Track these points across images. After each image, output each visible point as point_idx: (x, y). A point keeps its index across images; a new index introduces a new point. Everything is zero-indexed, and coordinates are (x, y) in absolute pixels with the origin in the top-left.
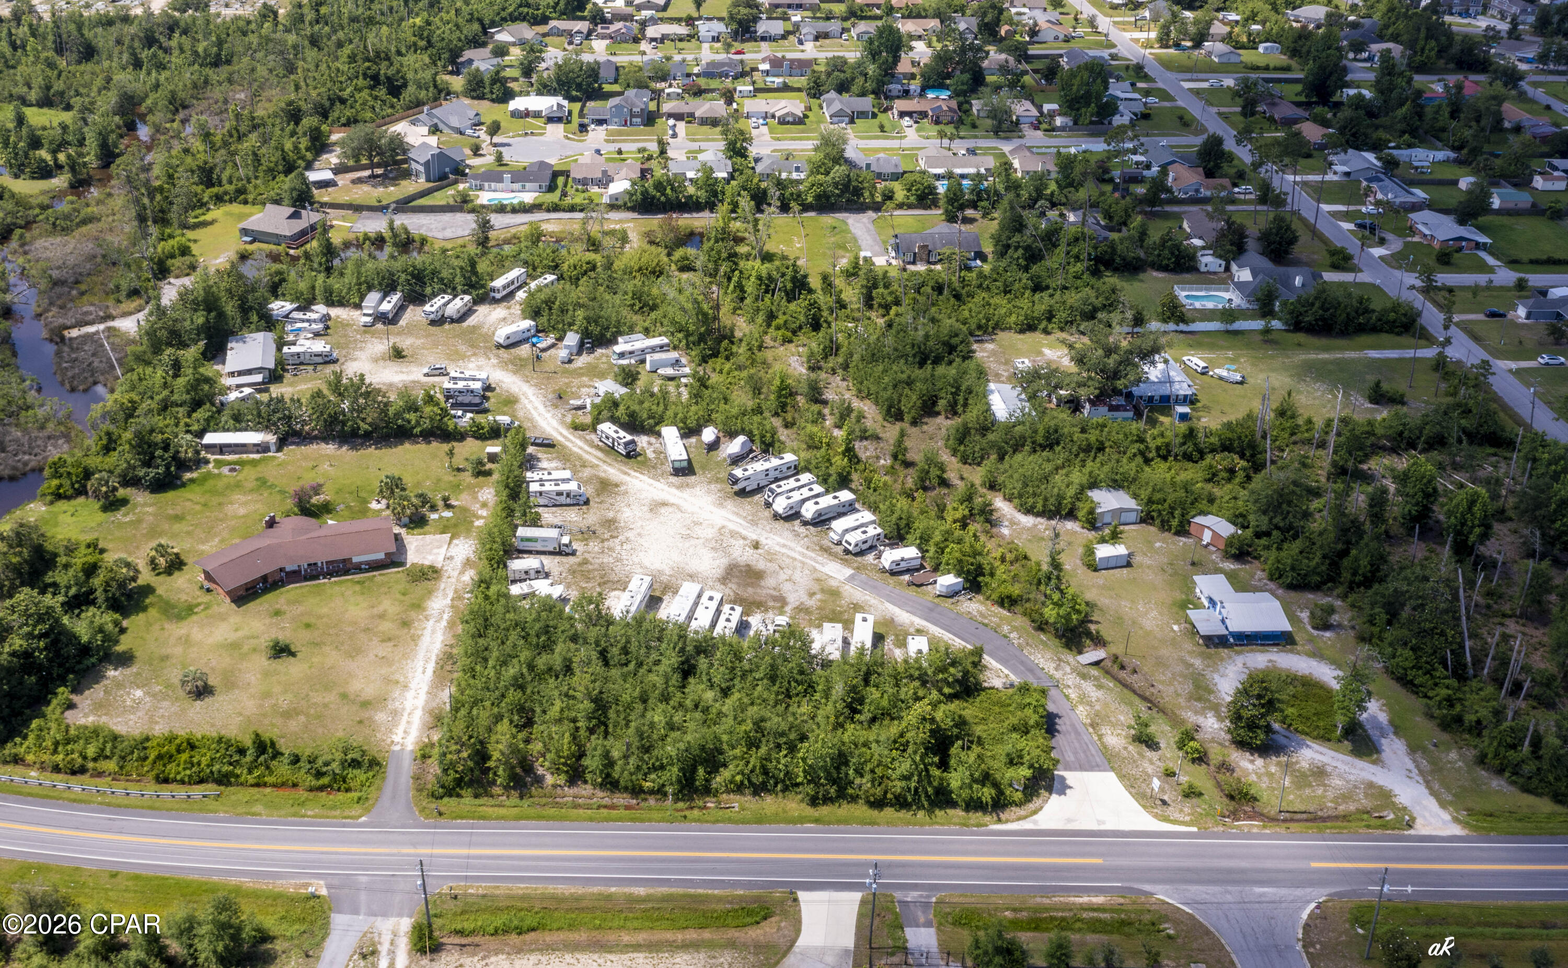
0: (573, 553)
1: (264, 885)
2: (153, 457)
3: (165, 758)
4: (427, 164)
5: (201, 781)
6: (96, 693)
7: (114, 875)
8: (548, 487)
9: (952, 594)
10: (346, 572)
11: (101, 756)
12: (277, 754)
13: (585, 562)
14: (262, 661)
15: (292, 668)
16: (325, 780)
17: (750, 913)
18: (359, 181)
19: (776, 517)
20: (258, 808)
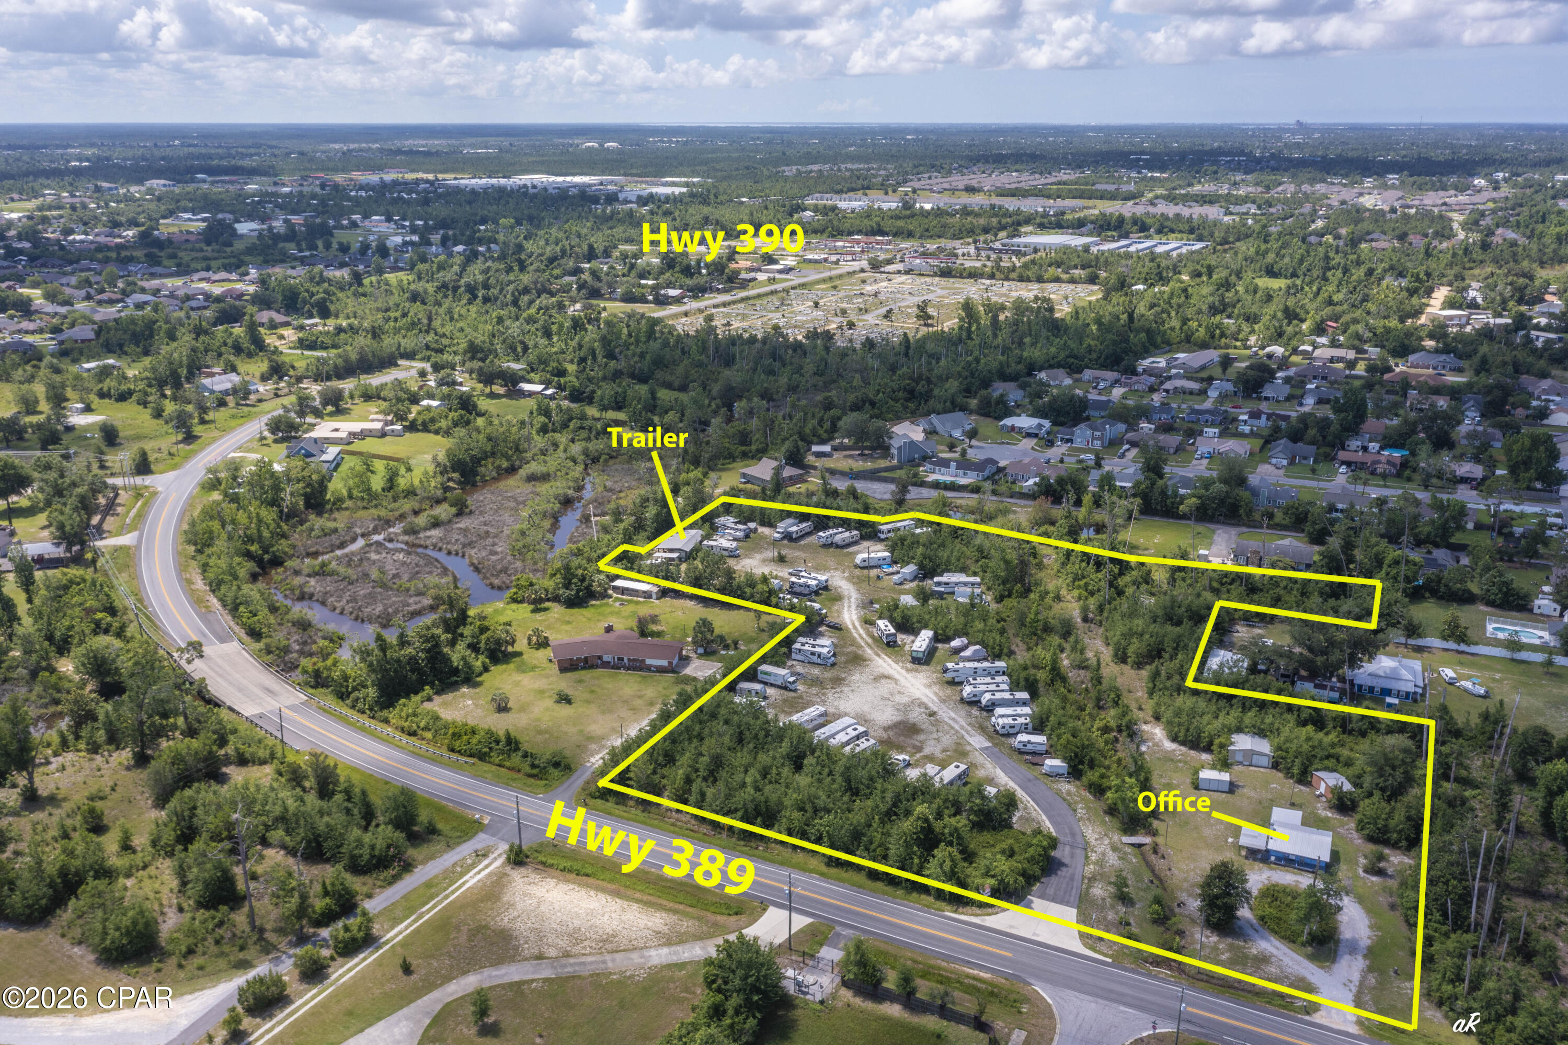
0: (795, 691)
1: (460, 810)
2: (570, 583)
3: (456, 736)
4: (900, 449)
5: (471, 756)
6: (448, 697)
7: (387, 783)
8: (807, 647)
9: (1053, 775)
10: (640, 669)
11: (426, 728)
12: (517, 749)
13: (801, 697)
14: (549, 703)
15: (565, 711)
16: (535, 771)
17: (728, 907)
18: (851, 456)
19: (962, 700)
20: (489, 776)
